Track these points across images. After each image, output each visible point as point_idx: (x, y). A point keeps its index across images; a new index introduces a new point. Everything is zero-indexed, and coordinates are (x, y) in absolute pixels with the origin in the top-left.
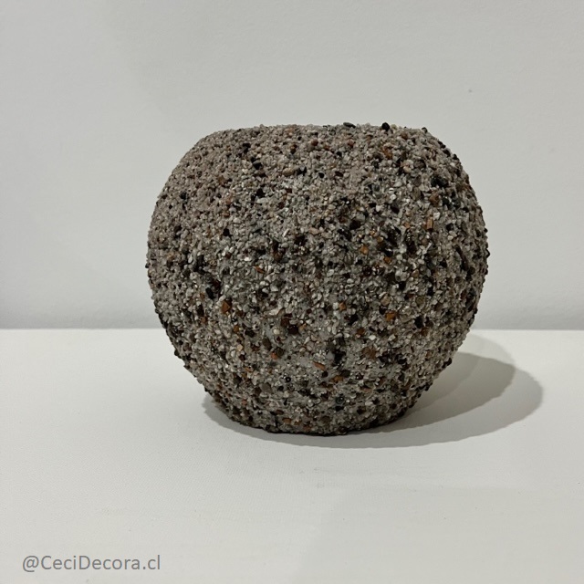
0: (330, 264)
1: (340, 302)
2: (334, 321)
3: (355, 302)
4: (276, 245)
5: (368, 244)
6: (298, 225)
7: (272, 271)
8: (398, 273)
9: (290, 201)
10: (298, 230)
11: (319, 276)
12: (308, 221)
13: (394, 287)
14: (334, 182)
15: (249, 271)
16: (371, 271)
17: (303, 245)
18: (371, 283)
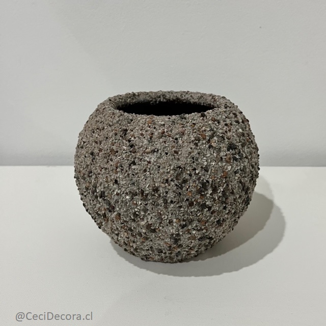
0: (172, 202)
1: (177, 219)
2: (174, 227)
3: (185, 219)
4: (142, 192)
5: (192, 191)
6: (154, 182)
7: (141, 204)
8: (207, 203)
9: (149, 169)
10: (154, 184)
11: (166, 208)
12: (159, 180)
13: (205, 210)
14: (173, 157)
15: (129, 203)
16: (193, 203)
17: (157, 192)
18: (193, 210)
